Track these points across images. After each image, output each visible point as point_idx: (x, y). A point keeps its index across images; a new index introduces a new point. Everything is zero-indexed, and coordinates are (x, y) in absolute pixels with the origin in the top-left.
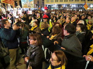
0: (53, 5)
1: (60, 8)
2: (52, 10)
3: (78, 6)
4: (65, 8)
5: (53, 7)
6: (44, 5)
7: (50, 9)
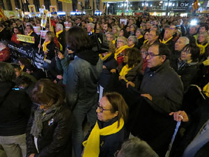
0: (120, 4)
1: (137, 9)
2: (119, 14)
3: (179, 5)
4: (148, 9)
5: (120, 9)
6: (99, 3)
7: (115, 13)
